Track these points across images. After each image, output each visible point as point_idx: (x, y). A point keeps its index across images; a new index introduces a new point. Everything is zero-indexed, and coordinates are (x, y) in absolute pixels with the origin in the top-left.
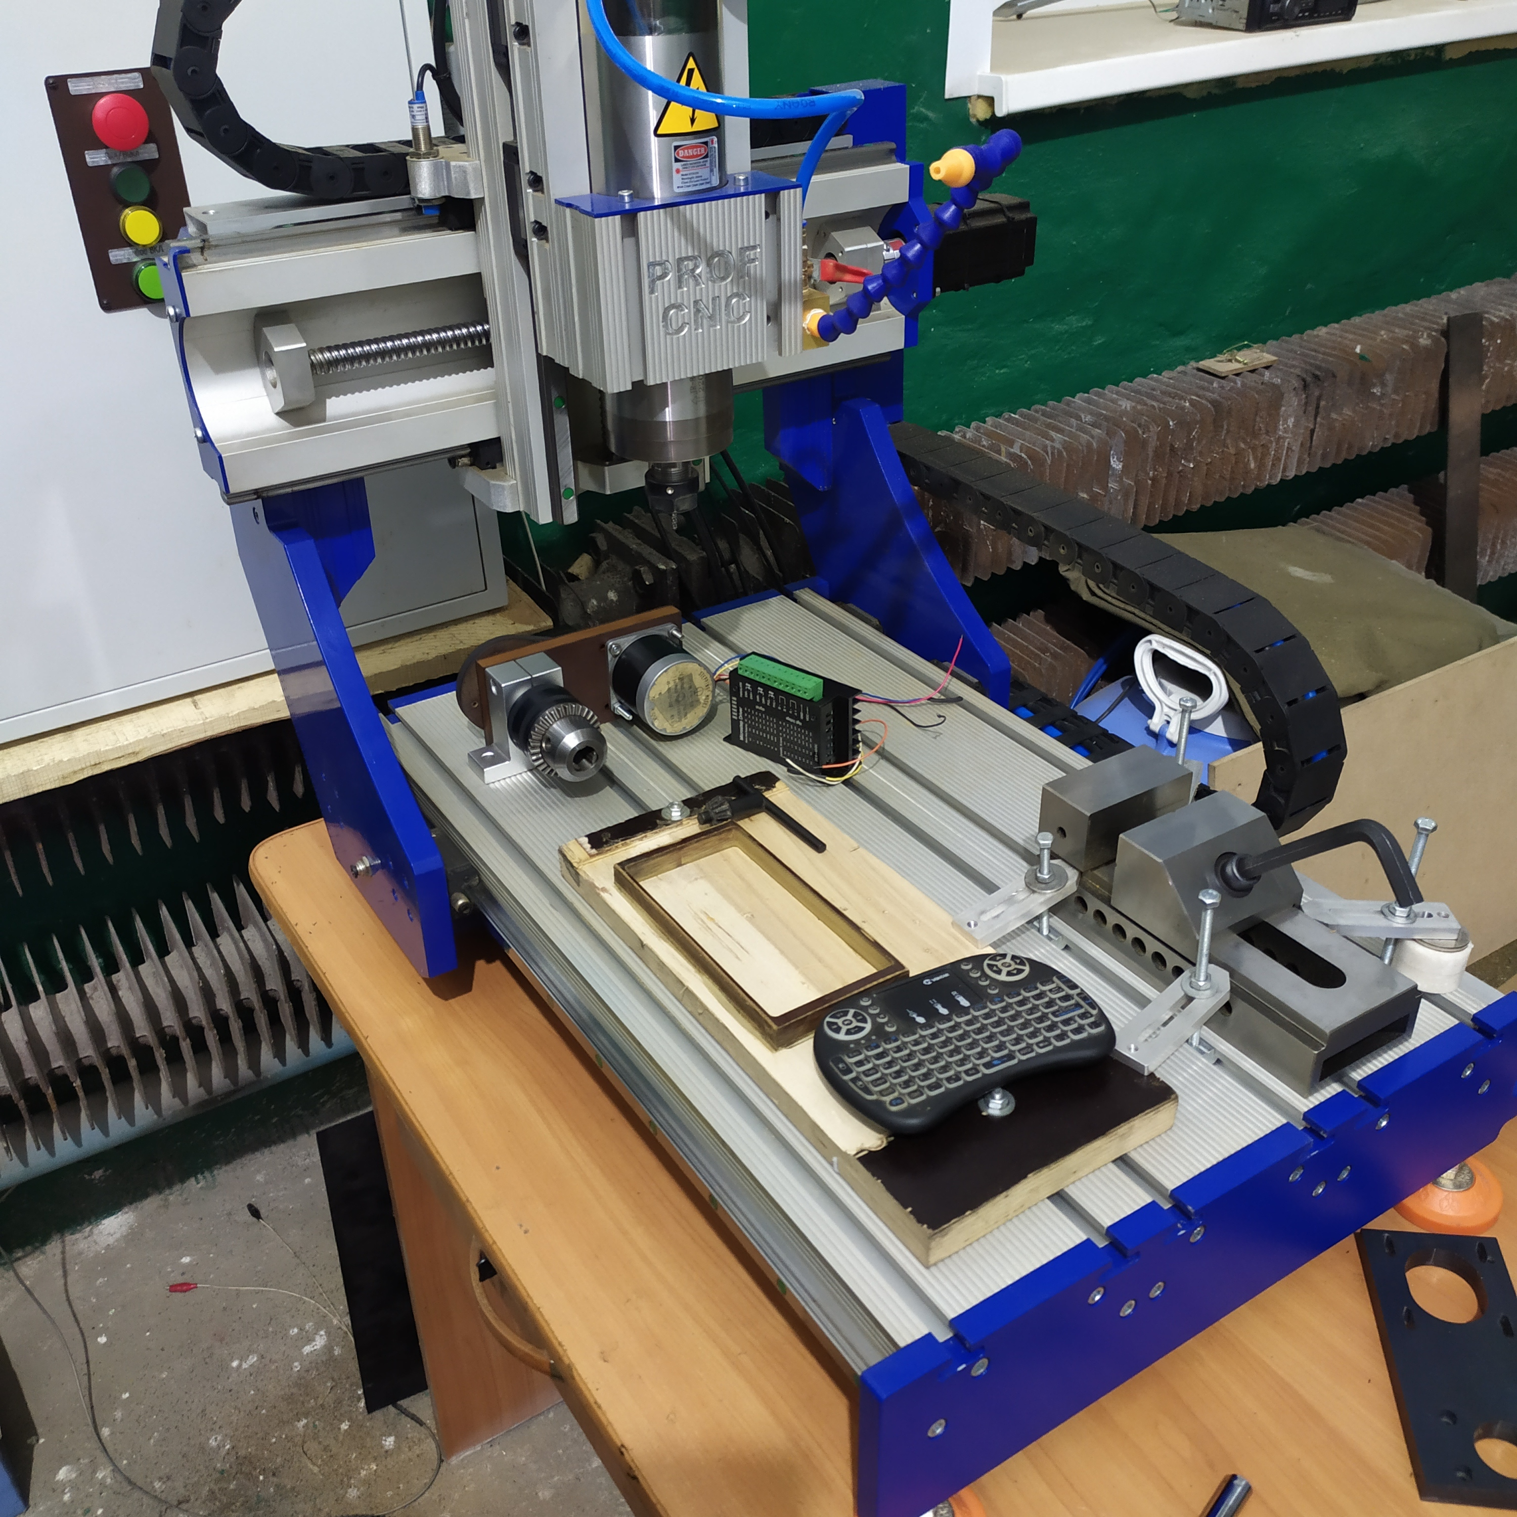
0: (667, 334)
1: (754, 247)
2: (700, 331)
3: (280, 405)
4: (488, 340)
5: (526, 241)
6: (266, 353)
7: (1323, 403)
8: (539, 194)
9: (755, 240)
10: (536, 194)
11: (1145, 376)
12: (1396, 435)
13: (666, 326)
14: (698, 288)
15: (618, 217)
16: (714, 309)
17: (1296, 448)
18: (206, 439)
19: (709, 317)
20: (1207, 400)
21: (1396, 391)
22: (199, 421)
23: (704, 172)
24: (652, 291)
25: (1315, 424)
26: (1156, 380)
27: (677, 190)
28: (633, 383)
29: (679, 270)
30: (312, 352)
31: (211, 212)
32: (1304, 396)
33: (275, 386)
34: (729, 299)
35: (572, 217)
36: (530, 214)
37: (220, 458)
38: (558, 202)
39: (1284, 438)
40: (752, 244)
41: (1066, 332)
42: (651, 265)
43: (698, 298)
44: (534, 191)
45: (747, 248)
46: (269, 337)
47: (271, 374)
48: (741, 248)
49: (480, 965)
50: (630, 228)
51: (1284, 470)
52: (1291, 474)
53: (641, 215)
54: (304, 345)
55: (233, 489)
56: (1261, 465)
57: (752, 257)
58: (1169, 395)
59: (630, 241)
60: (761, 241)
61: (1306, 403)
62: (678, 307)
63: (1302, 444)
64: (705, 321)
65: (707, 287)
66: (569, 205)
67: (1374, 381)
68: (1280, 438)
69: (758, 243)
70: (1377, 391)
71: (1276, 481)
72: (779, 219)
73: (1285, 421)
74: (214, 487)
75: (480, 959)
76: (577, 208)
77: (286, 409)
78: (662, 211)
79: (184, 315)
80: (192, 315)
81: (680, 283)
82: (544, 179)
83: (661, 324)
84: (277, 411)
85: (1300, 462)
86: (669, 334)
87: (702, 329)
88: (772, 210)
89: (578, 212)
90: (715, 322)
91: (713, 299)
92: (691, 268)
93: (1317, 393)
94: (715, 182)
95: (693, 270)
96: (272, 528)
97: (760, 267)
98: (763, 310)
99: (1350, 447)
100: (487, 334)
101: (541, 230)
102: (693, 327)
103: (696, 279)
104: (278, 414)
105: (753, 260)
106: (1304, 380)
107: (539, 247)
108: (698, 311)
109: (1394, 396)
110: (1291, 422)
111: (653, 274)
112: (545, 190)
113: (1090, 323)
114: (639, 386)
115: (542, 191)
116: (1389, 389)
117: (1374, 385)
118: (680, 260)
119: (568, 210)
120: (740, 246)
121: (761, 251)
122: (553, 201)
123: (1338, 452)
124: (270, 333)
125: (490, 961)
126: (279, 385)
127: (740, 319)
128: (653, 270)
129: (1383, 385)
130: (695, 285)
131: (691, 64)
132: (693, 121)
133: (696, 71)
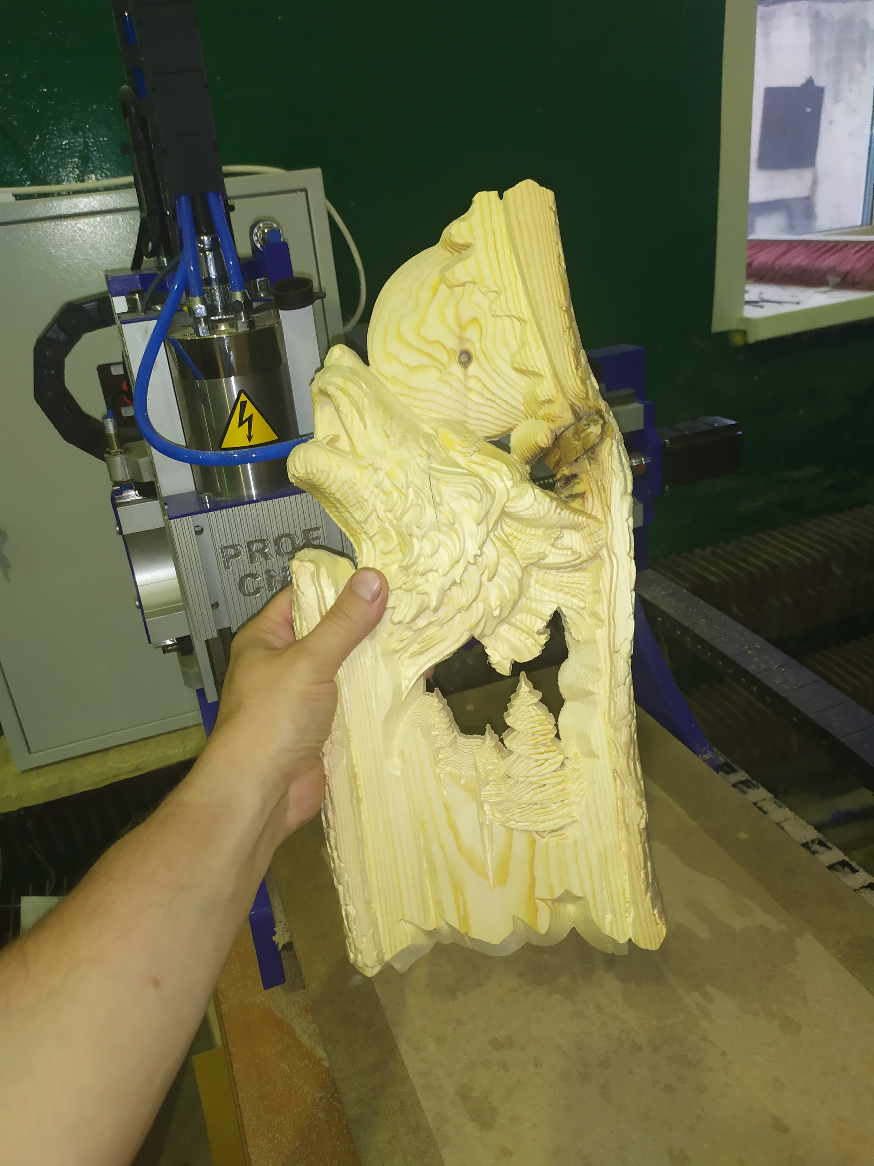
130: (266, 561)
131: (243, 398)
132: (250, 438)
133: (249, 403)
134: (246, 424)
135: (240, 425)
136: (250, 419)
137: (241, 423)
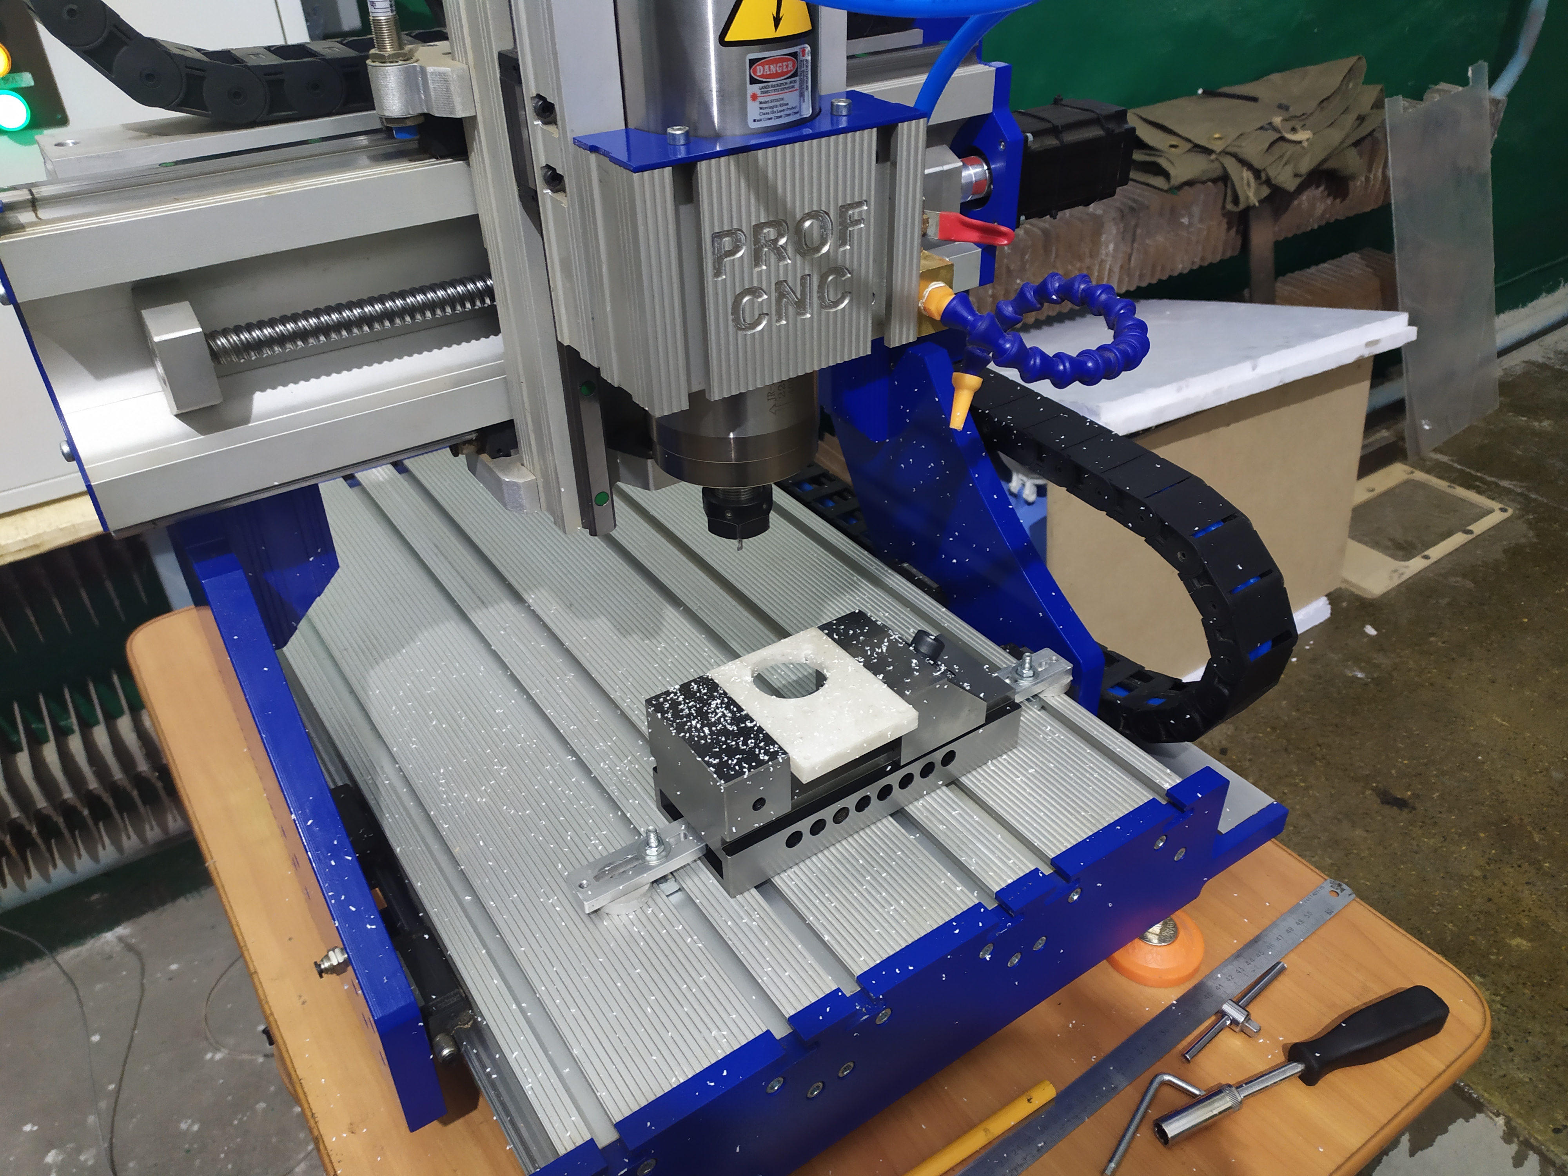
0: (738, 329)
1: (860, 204)
2: (784, 322)
4: (493, 299)
5: (536, 192)
7: (1139, 231)
8: (551, 128)
9: (861, 194)
10: (546, 127)
12: (1202, 259)
13: (736, 319)
14: (781, 264)
15: (668, 171)
16: (803, 292)
17: (1117, 269)
19: (796, 303)
21: (1201, 220)
23: (791, 98)
24: (717, 274)
25: (1132, 249)
27: (753, 125)
28: (690, 397)
29: (757, 241)
32: (1122, 225)
34: (823, 276)
35: (599, 166)
36: (540, 158)
38: (578, 142)
39: (1106, 261)
40: (856, 200)
42: (717, 236)
43: (782, 279)
44: (544, 123)
45: (849, 205)
48: (842, 206)
50: (687, 185)
53: (702, 166)
57: (856, 218)
59: (684, 209)
60: (869, 195)
61: (1124, 232)
62: (754, 292)
63: (1122, 267)
64: (790, 308)
65: (794, 263)
66: (594, 149)
67: (1183, 212)
68: (1102, 261)
69: (864, 198)
70: (1185, 220)
72: (894, 164)
73: (1107, 246)
76: (606, 154)
78: (732, 158)
81: (757, 259)
82: (557, 107)
83: (731, 317)
86: (741, 329)
87: (787, 320)
88: (886, 150)
89: (607, 160)
90: (805, 309)
91: (802, 278)
92: (772, 237)
93: (1133, 223)
94: (807, 112)
95: (776, 241)
97: (865, 229)
99: (1163, 268)
100: (489, 292)
101: (555, 180)
102: (774, 317)
103: (780, 254)
105: (858, 222)
106: (1122, 211)
107: (554, 202)
108: (781, 296)
109: (1199, 226)
110: (1111, 247)
111: (719, 250)
112: (559, 122)
114: (699, 402)
115: (554, 122)
116: (1196, 220)
117: (1183, 216)
118: (759, 227)
119: (593, 157)
120: (840, 204)
121: (869, 210)
122: (570, 141)
123: (1153, 273)
127: (838, 303)
128: (720, 244)
129: (1191, 216)
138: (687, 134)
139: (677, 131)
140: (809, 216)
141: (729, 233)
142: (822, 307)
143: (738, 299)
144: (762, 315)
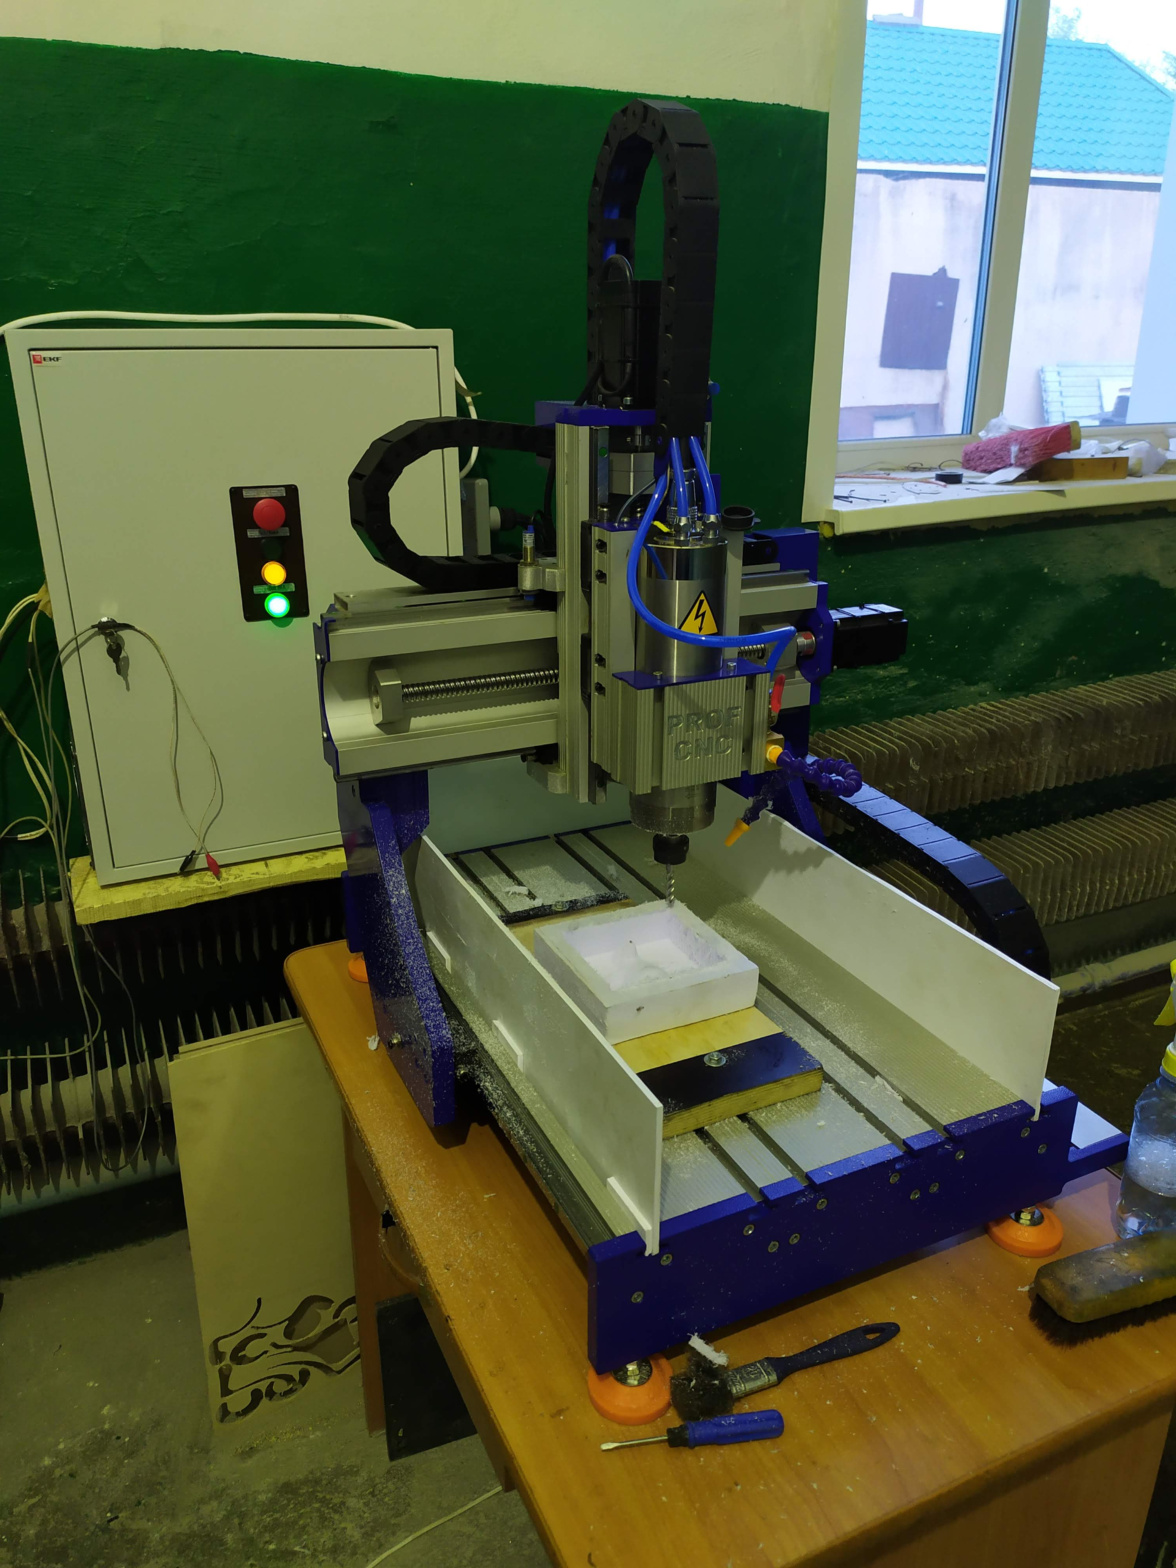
0: (677, 759)
1: (737, 708)
2: (699, 757)
3: (380, 719)
5: (590, 693)
6: (375, 686)
8: (602, 668)
9: (738, 704)
11: (944, 710)
13: (676, 755)
14: (699, 731)
15: (652, 690)
16: (708, 744)
17: (1055, 767)
18: (329, 739)
19: (705, 750)
20: (986, 729)
22: (326, 727)
24: (669, 734)
25: (1069, 752)
26: (952, 713)
27: (687, 674)
28: (653, 788)
29: (688, 720)
30: (403, 687)
31: (351, 596)
33: (377, 707)
34: (718, 739)
35: (622, 685)
36: (595, 678)
37: (337, 751)
38: (613, 675)
39: (1045, 759)
40: (736, 706)
41: (888, 677)
42: (671, 717)
43: (699, 738)
44: (599, 666)
45: (732, 708)
46: (378, 677)
47: (376, 700)
49: (474, 1126)
50: (659, 697)
51: (1047, 782)
52: (1052, 785)
53: (667, 689)
54: (400, 682)
55: (342, 772)
56: (1028, 776)
57: (735, 713)
58: (960, 724)
59: (658, 705)
60: (742, 704)
61: (1061, 737)
62: (685, 743)
63: (1059, 765)
64: (702, 752)
65: (705, 731)
66: (621, 679)
68: (1041, 758)
69: (740, 705)
71: (1040, 789)
72: (754, 691)
73: (1045, 747)
74: (330, 770)
75: (474, 1121)
76: (625, 680)
77: (384, 722)
78: (677, 686)
79: (326, 660)
80: (331, 660)
81: (688, 728)
82: (606, 660)
83: (674, 753)
84: (377, 723)
85: (1058, 777)
88: (751, 686)
89: (626, 683)
90: (709, 753)
91: (708, 738)
92: (695, 720)
95: (697, 721)
96: (362, 801)
97: (739, 719)
98: (740, 745)
101: (600, 689)
102: (694, 755)
103: (698, 728)
104: (377, 725)
105: (736, 715)
107: (598, 698)
108: (698, 746)
111: (671, 723)
112: (606, 666)
113: (906, 672)
114: (656, 791)
115: (604, 666)
116: (1127, 734)
118: (689, 715)
119: (620, 682)
120: (728, 707)
121: (741, 710)
122: (611, 674)
123: (1089, 773)
124: (379, 674)
125: (481, 1124)
126: (380, 706)
127: (725, 751)
128: (672, 721)
130: (697, 730)
131: (702, 597)
132: (700, 629)
133: (705, 602)
134: (700, 618)
135: (695, 619)
136: (703, 614)
137: (697, 617)
138: (661, 676)
139: (658, 674)
140: (713, 712)
141: (676, 717)
142: (717, 752)
143: (678, 745)
144: (688, 754)
